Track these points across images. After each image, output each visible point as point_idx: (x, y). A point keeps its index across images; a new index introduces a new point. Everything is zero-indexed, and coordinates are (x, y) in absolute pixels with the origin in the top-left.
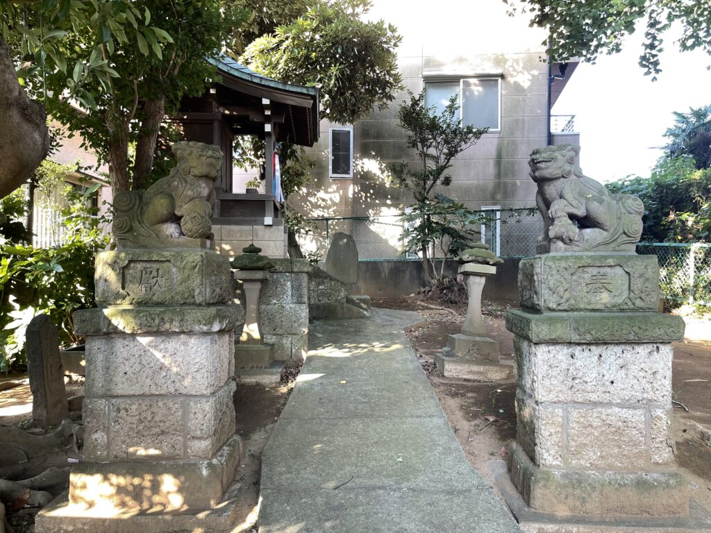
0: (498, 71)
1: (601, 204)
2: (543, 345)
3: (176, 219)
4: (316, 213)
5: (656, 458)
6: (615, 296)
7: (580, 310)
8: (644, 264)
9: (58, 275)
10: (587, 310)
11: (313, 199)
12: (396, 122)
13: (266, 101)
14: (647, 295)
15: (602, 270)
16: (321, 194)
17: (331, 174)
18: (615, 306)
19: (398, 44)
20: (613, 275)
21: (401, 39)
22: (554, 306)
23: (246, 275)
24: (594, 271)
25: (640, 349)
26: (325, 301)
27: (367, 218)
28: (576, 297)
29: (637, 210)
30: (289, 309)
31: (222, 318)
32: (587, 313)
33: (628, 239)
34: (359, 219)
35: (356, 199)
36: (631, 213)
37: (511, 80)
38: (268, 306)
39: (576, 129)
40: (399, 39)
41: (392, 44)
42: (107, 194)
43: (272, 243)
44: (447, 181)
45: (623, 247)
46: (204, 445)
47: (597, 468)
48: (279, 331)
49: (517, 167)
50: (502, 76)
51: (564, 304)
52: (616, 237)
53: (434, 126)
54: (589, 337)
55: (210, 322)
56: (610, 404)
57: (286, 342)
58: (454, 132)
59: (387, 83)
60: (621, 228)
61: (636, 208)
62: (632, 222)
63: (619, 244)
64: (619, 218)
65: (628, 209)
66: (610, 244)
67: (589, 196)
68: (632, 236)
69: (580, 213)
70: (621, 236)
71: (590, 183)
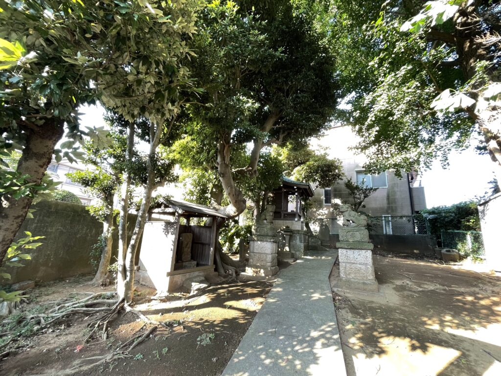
2: (340, 249)
3: (266, 219)
4: (319, 217)
5: (369, 278)
6: (357, 238)
8: (363, 231)
9: (245, 231)
10: (350, 241)
11: (318, 212)
12: (344, 187)
13: (295, 187)
14: (365, 239)
15: (354, 232)
16: (321, 211)
17: (324, 204)
18: (357, 241)
19: (341, 164)
20: (356, 234)
21: (342, 162)
22: (343, 240)
23: (286, 233)
25: (363, 251)
26: (314, 244)
27: (336, 219)
28: (348, 238)
30: (298, 244)
31: (273, 239)
34: (333, 219)
35: (333, 213)
38: (292, 242)
39: (422, 186)
41: (339, 164)
42: (255, 213)
43: (297, 226)
44: (364, 206)
46: (269, 264)
47: (354, 279)
48: (295, 250)
49: (396, 200)
51: (345, 240)
52: (358, 225)
53: (357, 188)
54: (349, 247)
55: (271, 239)
56: (356, 264)
57: (297, 253)
58: (366, 189)
59: (340, 175)
60: (359, 223)
61: (363, 218)
62: (362, 222)
63: (359, 227)
64: (359, 221)
65: (361, 219)
66: (357, 227)
67: (352, 216)
68: (362, 225)
69: (349, 219)
70: (360, 225)
71: (353, 213)
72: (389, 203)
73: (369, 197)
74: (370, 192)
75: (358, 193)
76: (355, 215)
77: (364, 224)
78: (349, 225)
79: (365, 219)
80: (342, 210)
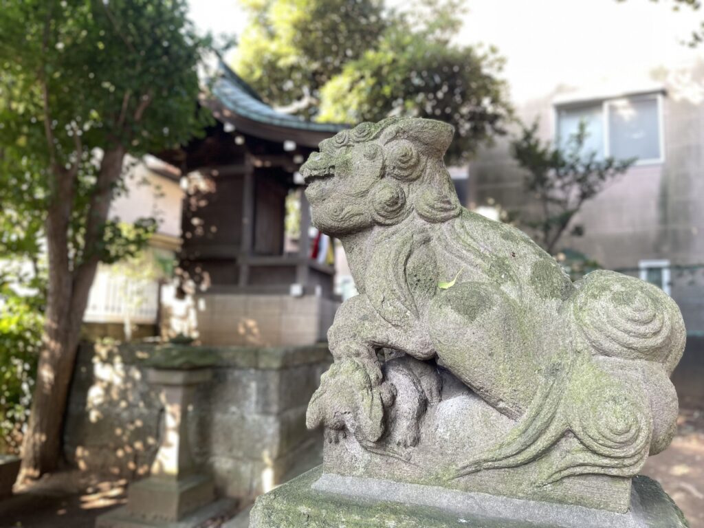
0: (657, 85)
1: (472, 318)
12: (510, 160)
13: (290, 146)
29: (632, 341)
30: (252, 422)
33: (591, 458)
36: (606, 353)
37: (676, 97)
40: (502, 61)
44: (579, 231)
50: (664, 93)
52: (541, 444)
53: (556, 161)
58: (588, 167)
60: (560, 410)
61: (625, 331)
62: (601, 388)
63: (557, 476)
64: (554, 371)
65: (595, 335)
66: (521, 470)
67: (447, 286)
68: (603, 450)
69: (412, 343)
70: (564, 444)
71: (470, 241)
72: (664, 220)
74: (602, 176)
75: (558, 183)
76: (501, 267)
77: (639, 430)
78: (402, 430)
79: (656, 334)
80: (330, 205)
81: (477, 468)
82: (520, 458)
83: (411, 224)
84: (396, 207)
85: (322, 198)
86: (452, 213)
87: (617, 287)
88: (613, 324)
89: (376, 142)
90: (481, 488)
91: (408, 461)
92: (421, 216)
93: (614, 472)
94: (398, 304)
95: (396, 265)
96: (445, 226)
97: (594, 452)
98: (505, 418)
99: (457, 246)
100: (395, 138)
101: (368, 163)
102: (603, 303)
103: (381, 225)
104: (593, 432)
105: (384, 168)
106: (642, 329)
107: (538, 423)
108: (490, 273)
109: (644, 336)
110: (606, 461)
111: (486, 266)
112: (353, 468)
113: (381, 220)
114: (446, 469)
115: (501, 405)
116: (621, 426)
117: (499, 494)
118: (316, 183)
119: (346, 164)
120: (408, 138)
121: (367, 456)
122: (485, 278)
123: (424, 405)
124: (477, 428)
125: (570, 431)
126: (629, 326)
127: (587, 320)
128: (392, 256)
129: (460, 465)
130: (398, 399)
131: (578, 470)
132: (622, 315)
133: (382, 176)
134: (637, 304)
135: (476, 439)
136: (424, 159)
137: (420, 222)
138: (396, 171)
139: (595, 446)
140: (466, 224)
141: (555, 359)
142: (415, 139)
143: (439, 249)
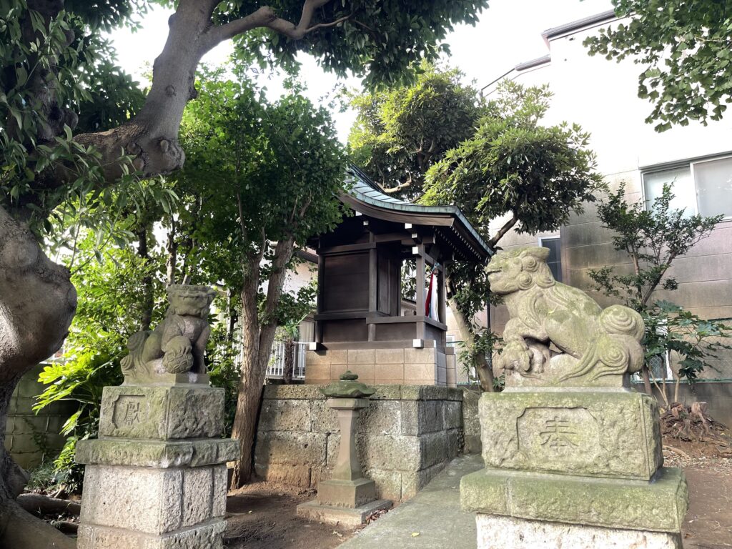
2: (483, 516)
6: (581, 452)
7: (533, 470)
8: (619, 406)
10: (543, 470)
12: (598, 222)
13: (408, 226)
14: (628, 454)
15: (562, 414)
18: (581, 468)
19: (587, 141)
20: (576, 421)
21: (589, 136)
22: (497, 462)
23: (340, 402)
24: (551, 414)
28: (528, 450)
30: (399, 441)
32: (543, 475)
33: (607, 368)
38: (378, 437)
40: (586, 136)
41: (580, 143)
43: (422, 366)
44: (671, 285)
45: (603, 380)
48: (389, 466)
51: (509, 460)
52: (590, 366)
57: (396, 479)
59: (585, 184)
60: (596, 353)
61: (618, 324)
62: (609, 344)
63: (596, 377)
64: (593, 340)
65: (607, 327)
66: (583, 377)
67: (551, 312)
68: (610, 364)
69: (539, 334)
70: (598, 365)
71: (559, 295)
73: (691, 250)
74: (691, 235)
75: (649, 241)
76: (572, 304)
77: (622, 356)
78: (536, 367)
79: (629, 325)
80: (500, 283)
81: (567, 377)
82: (582, 372)
83: (534, 289)
84: (528, 283)
85: (497, 280)
86: (552, 284)
87: (615, 310)
88: (613, 322)
89: (518, 257)
90: (569, 385)
91: (540, 379)
92: (539, 286)
93: (615, 372)
94: (532, 319)
95: (530, 305)
96: (549, 290)
97: (608, 366)
98: (576, 359)
99: (554, 297)
100: (526, 255)
101: (516, 266)
102: (610, 315)
103: (522, 290)
104: (606, 358)
105: (522, 268)
106: (623, 323)
107: (588, 358)
108: (568, 307)
109: (624, 326)
110: (612, 369)
111: (566, 304)
112: (517, 384)
113: (522, 288)
114: (555, 380)
115: (575, 354)
116: (615, 355)
117: (576, 386)
118: (493, 274)
119: (507, 267)
120: (532, 255)
121: (523, 379)
122: (566, 309)
123: (544, 360)
124: (566, 363)
125: (600, 360)
126: (619, 323)
127: (604, 321)
128: (529, 302)
129: (560, 377)
130: (535, 356)
131: (603, 373)
132: (617, 319)
133: (522, 271)
134: (621, 315)
135: (566, 368)
136: (538, 263)
137: (538, 288)
138: (528, 268)
139: (608, 363)
140: (558, 288)
141: (593, 336)
142: (534, 256)
143: (547, 298)
